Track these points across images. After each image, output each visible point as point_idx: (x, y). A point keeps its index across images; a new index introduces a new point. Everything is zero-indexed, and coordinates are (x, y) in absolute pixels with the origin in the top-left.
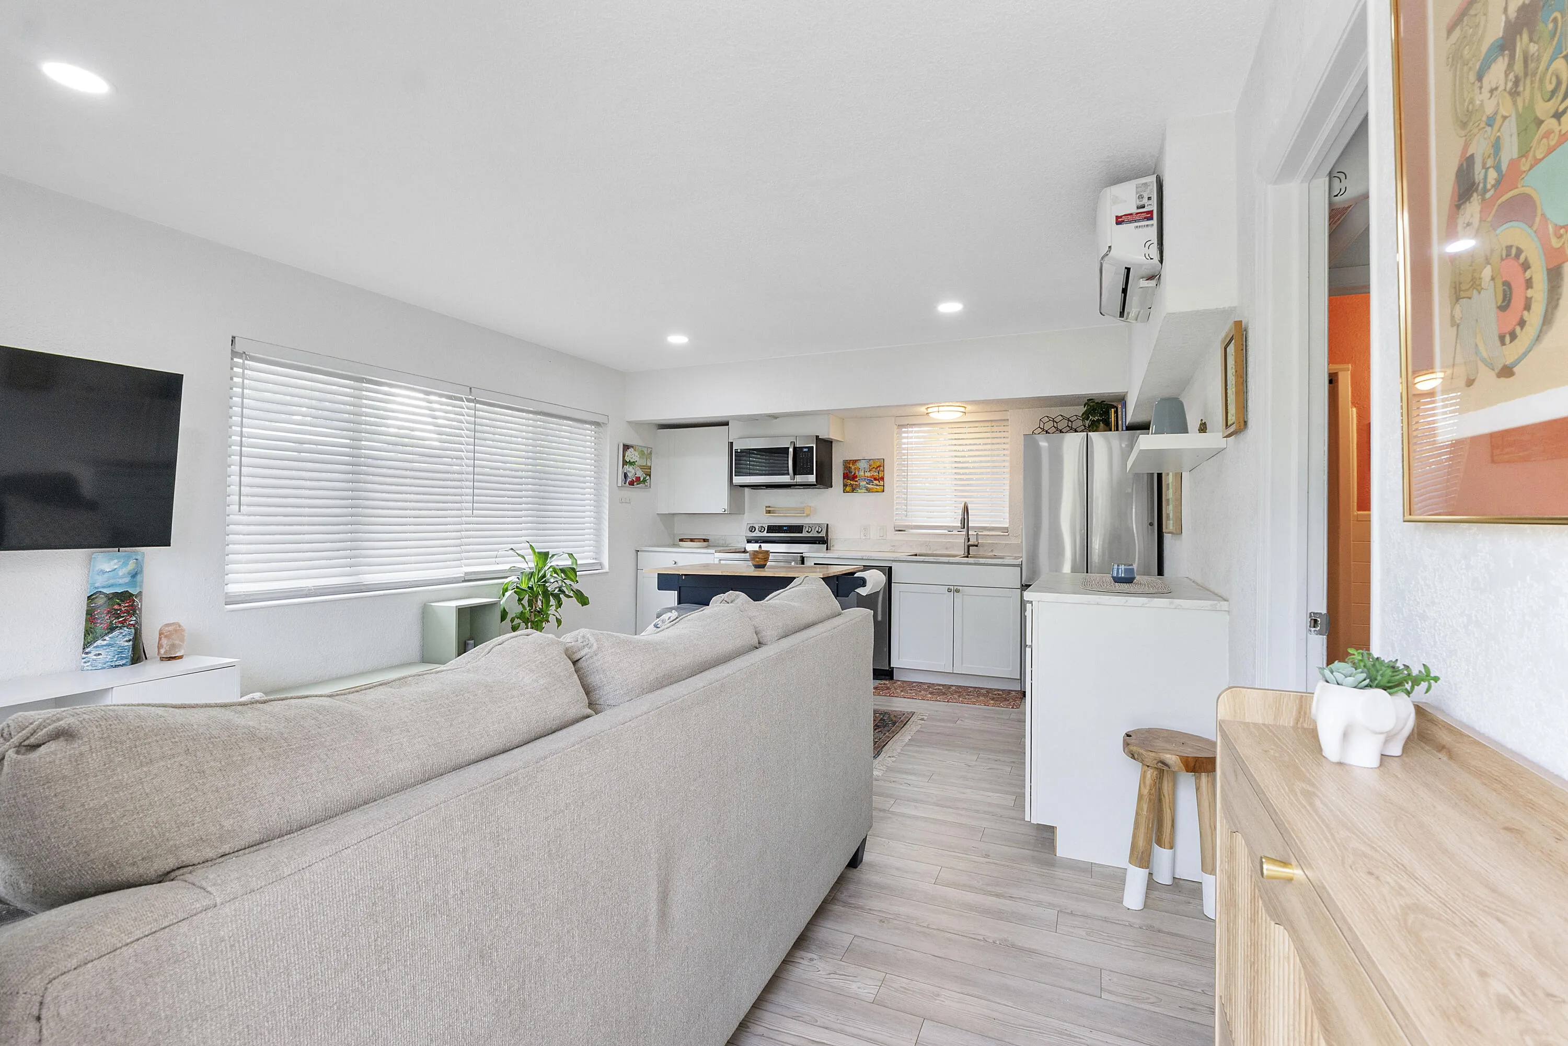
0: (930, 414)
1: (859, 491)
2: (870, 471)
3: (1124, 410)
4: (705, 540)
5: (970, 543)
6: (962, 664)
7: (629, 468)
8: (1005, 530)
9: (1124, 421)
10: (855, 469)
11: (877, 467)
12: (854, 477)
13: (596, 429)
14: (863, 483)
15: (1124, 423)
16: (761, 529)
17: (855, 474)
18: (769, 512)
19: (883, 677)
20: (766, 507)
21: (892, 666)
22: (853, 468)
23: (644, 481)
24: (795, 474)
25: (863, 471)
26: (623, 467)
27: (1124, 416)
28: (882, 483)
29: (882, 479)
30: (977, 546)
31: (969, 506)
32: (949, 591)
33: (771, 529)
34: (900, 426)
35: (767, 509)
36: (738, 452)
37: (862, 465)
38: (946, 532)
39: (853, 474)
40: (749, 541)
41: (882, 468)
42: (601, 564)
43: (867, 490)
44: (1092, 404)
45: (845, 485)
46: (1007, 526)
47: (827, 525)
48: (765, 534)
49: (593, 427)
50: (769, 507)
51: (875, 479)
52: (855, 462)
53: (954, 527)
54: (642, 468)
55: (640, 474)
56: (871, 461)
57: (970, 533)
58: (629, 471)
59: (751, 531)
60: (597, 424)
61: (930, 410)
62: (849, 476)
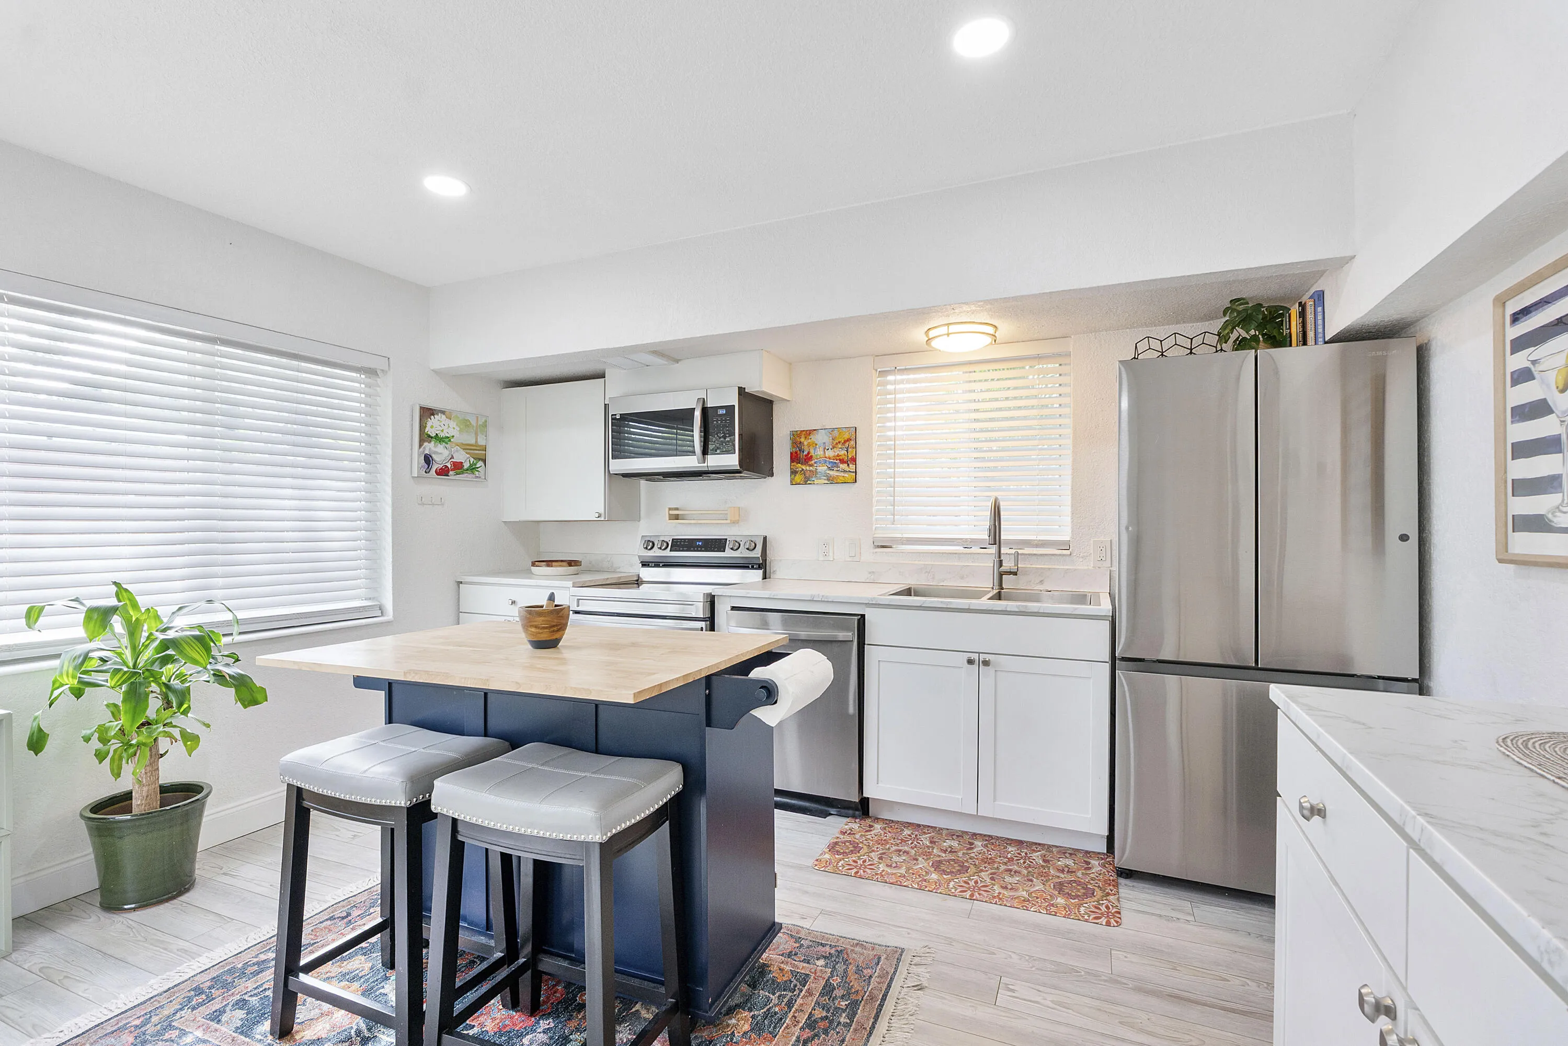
0: (934, 343)
1: (816, 482)
2: (833, 447)
3: (1320, 309)
4: (571, 563)
5: (1002, 569)
6: (995, 800)
7: (435, 446)
8: (1065, 545)
9: (1320, 330)
10: (809, 445)
11: (845, 442)
12: (808, 458)
13: (368, 380)
14: (822, 469)
15: (1320, 335)
16: (664, 545)
17: (809, 453)
18: (677, 517)
19: (851, 812)
20: (670, 509)
21: (865, 795)
22: (806, 443)
23: (472, 469)
24: (705, 452)
25: (821, 449)
26: (420, 446)
27: (1320, 322)
28: (852, 467)
29: (854, 460)
30: (1015, 574)
31: (1002, 504)
32: (970, 662)
33: (679, 544)
34: (883, 373)
35: (671, 512)
36: (615, 419)
37: (821, 438)
38: (959, 549)
39: (805, 453)
40: (645, 564)
41: (852, 443)
42: (381, 608)
43: (828, 480)
44: (1241, 308)
45: (794, 472)
46: (1067, 538)
47: (765, 538)
48: (667, 553)
49: (363, 376)
50: (677, 509)
51: (842, 461)
52: (809, 433)
53: (974, 541)
54: (466, 447)
55: (461, 456)
56: (836, 431)
57: (1002, 552)
58: (436, 453)
59: (646, 548)
60: (371, 372)
61: (932, 334)
62: (799, 457)
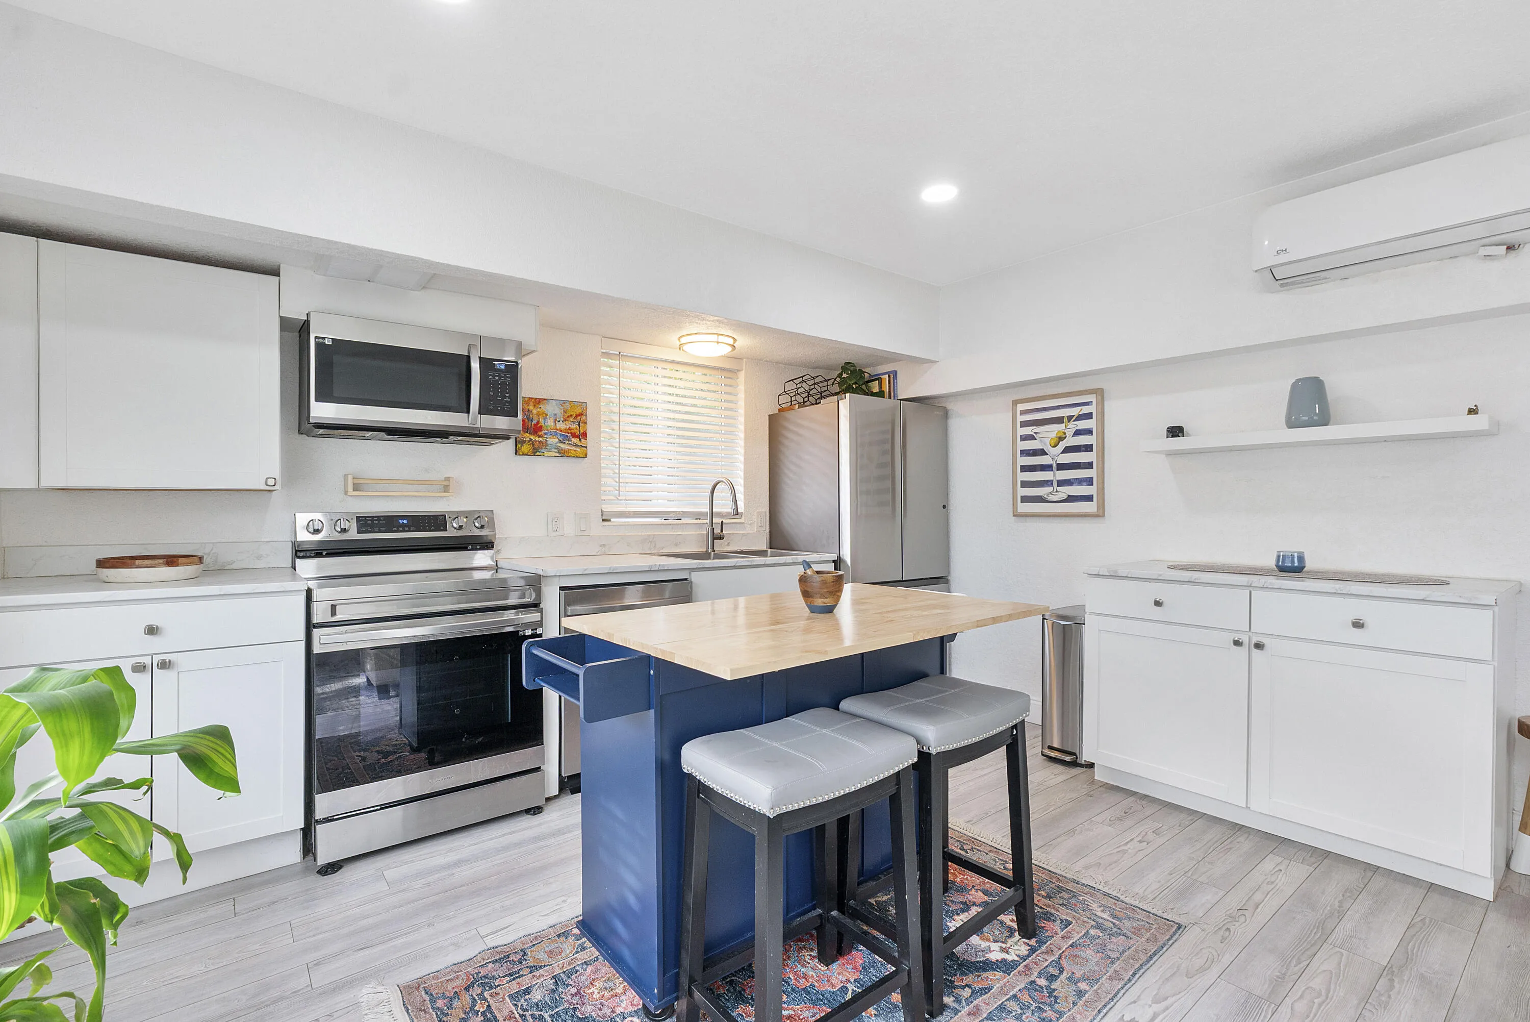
0: (685, 347)
1: (546, 453)
2: (565, 420)
5: (715, 535)
10: (538, 414)
11: (577, 416)
12: (537, 429)
14: (553, 441)
17: (538, 422)
22: (534, 412)
24: (479, 411)
25: (552, 420)
28: (583, 442)
29: (585, 435)
30: (722, 538)
33: (367, 524)
34: (608, 356)
35: (354, 481)
36: (322, 344)
37: (552, 409)
39: (535, 422)
41: (583, 418)
43: (559, 453)
45: (520, 443)
47: (492, 515)
48: (355, 535)
51: (574, 435)
52: (538, 402)
56: (567, 404)
62: (527, 426)
